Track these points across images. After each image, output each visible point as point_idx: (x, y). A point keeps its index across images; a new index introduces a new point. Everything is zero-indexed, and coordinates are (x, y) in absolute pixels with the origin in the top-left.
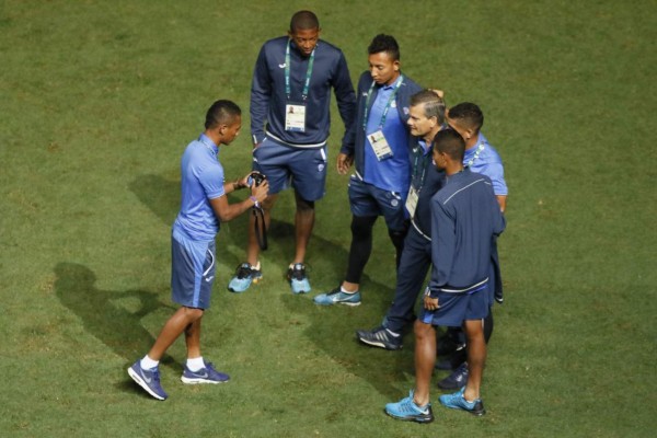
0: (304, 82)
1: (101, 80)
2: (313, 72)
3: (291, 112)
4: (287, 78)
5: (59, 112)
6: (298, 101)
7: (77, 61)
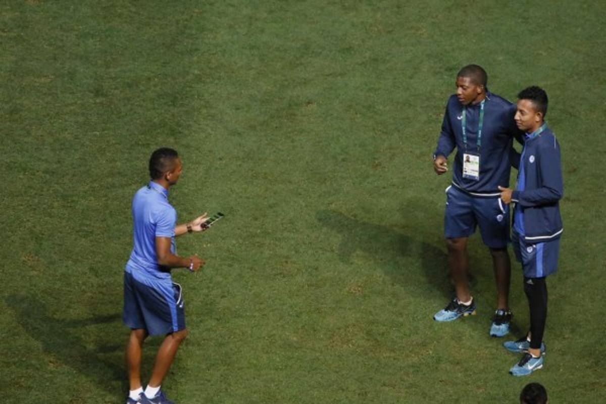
0: (477, 133)
1: (427, 106)
2: (484, 124)
3: (468, 161)
4: (464, 128)
5: (386, 133)
6: (473, 151)
7: (408, 89)
